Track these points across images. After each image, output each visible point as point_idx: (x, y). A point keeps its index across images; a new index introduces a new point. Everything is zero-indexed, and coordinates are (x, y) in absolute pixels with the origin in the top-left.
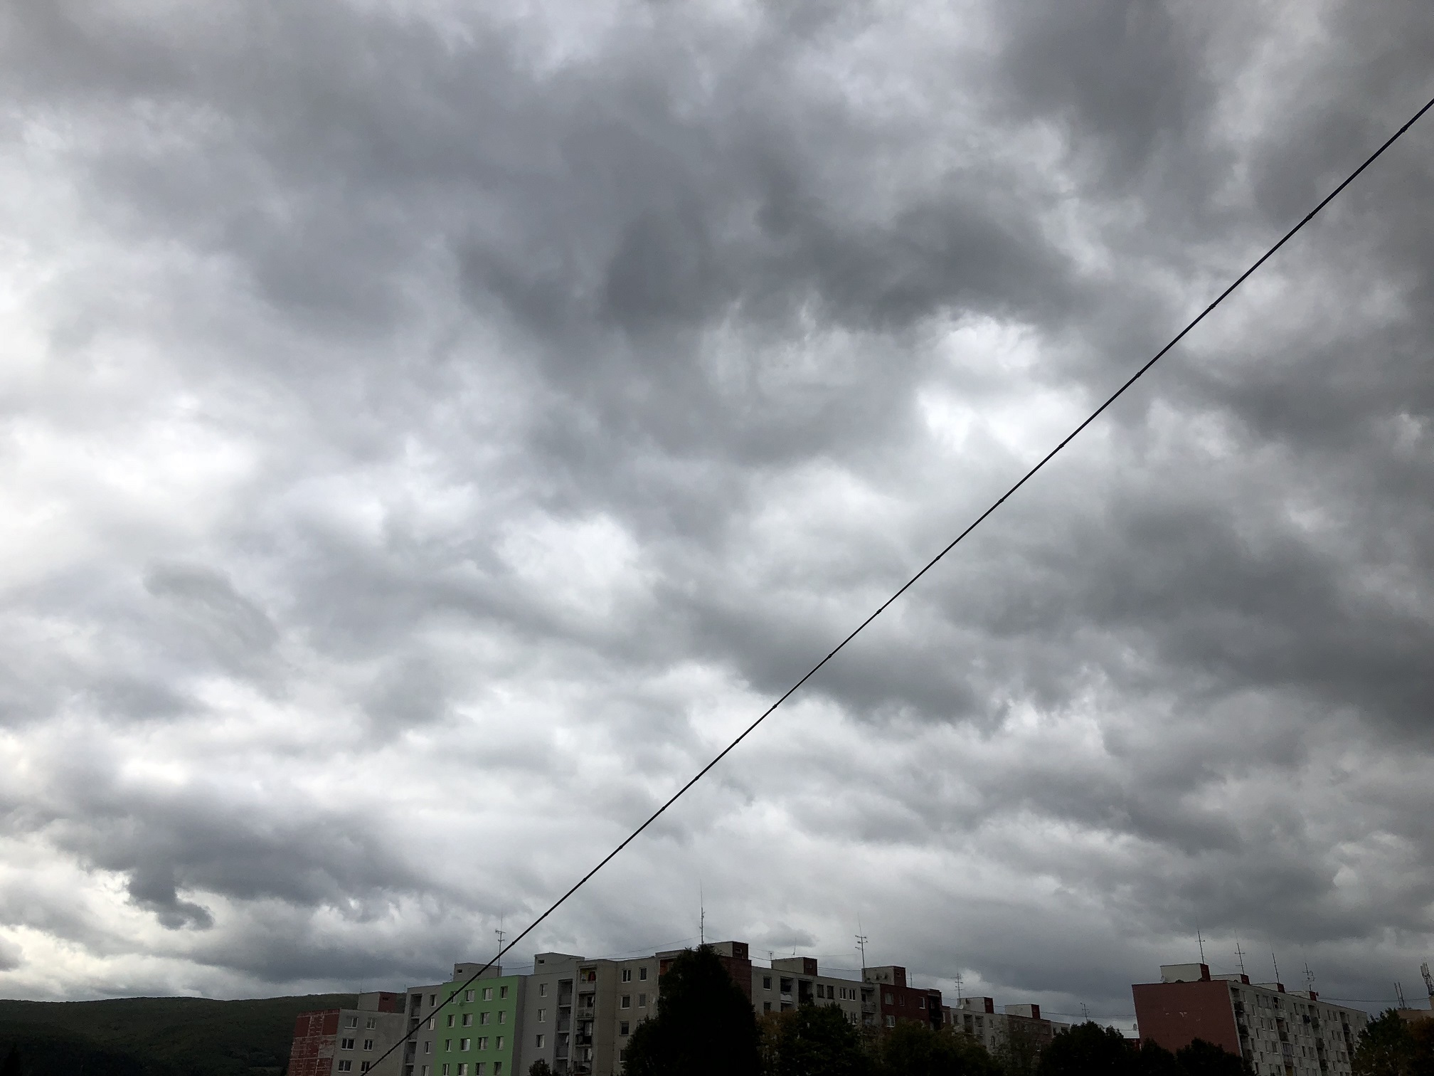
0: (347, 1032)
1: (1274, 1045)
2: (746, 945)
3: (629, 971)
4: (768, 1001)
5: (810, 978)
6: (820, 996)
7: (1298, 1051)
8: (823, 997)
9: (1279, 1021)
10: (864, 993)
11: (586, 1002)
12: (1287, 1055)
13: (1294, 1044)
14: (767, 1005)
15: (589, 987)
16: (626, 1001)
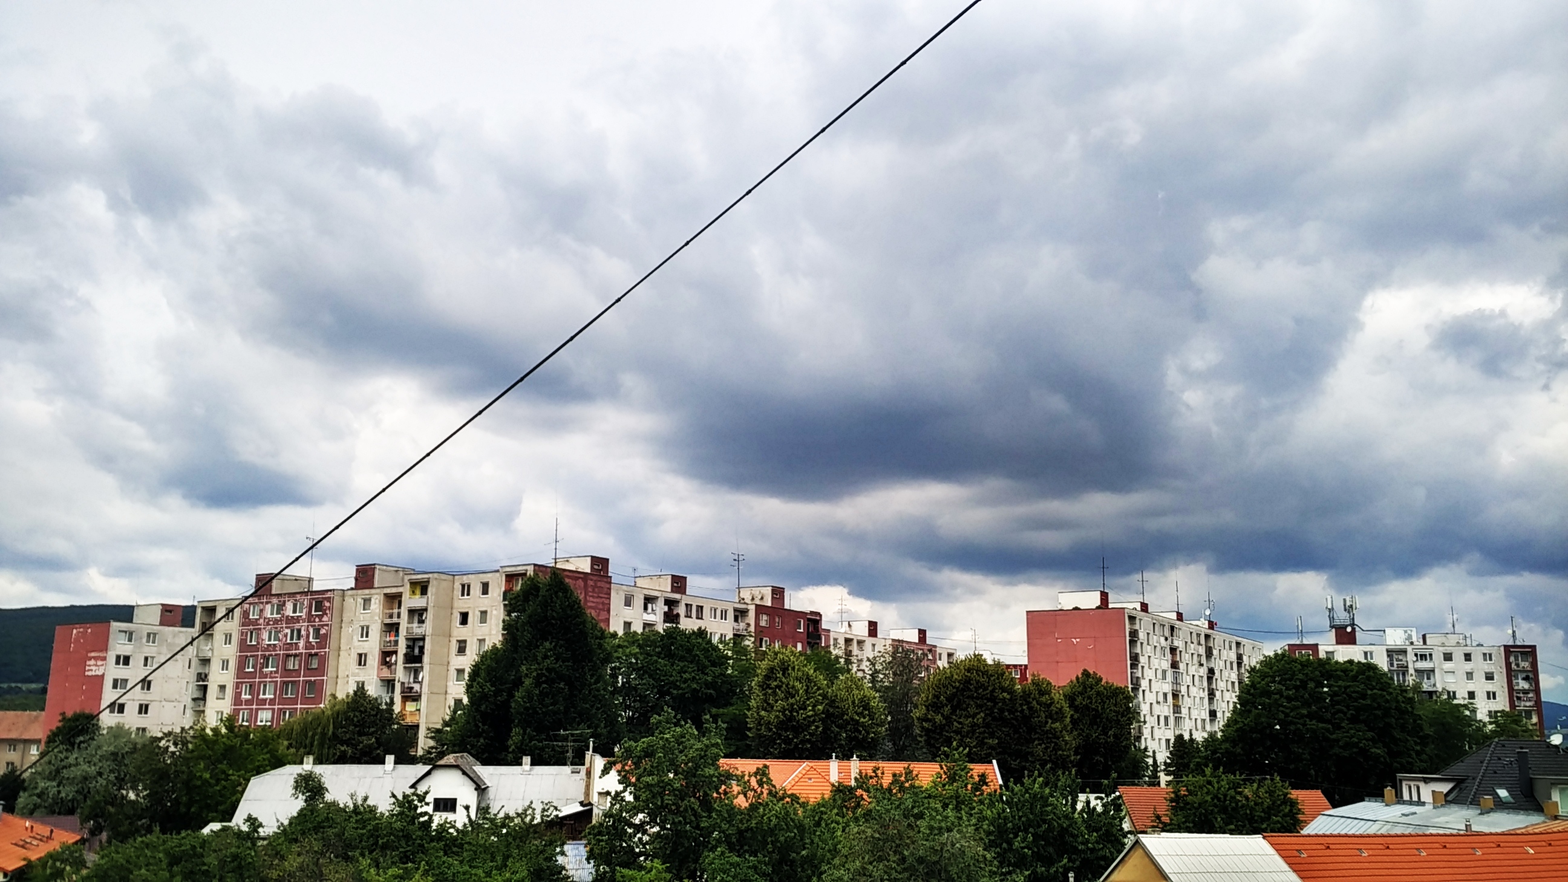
0: (119, 646)
1: (1164, 672)
2: (607, 560)
3: (469, 586)
4: (629, 620)
5: (677, 596)
6: (688, 616)
7: (1188, 680)
8: (690, 617)
9: (1173, 650)
10: (737, 614)
11: (416, 619)
12: (1176, 682)
13: (1185, 672)
14: (628, 625)
15: (418, 602)
16: (464, 618)
